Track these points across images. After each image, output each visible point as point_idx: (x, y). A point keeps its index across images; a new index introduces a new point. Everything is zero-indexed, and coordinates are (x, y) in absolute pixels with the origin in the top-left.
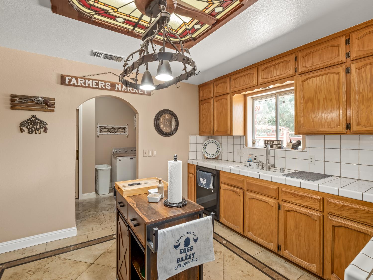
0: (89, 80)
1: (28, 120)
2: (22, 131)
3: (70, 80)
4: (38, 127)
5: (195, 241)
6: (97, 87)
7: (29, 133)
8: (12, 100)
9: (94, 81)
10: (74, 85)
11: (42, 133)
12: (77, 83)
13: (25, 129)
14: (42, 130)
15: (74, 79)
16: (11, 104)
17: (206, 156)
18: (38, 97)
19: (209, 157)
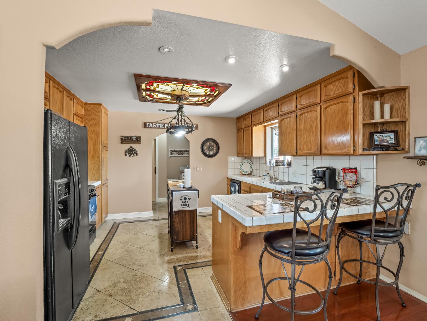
0: (159, 123)
1: (128, 149)
2: (126, 155)
3: (149, 125)
4: (133, 153)
5: (189, 199)
6: (164, 127)
7: (129, 156)
8: (121, 139)
9: (162, 124)
10: (151, 128)
11: (135, 156)
12: (153, 126)
13: (127, 154)
14: (135, 154)
15: (151, 124)
16: (121, 141)
17: (242, 172)
18: (133, 136)
19: (244, 173)
